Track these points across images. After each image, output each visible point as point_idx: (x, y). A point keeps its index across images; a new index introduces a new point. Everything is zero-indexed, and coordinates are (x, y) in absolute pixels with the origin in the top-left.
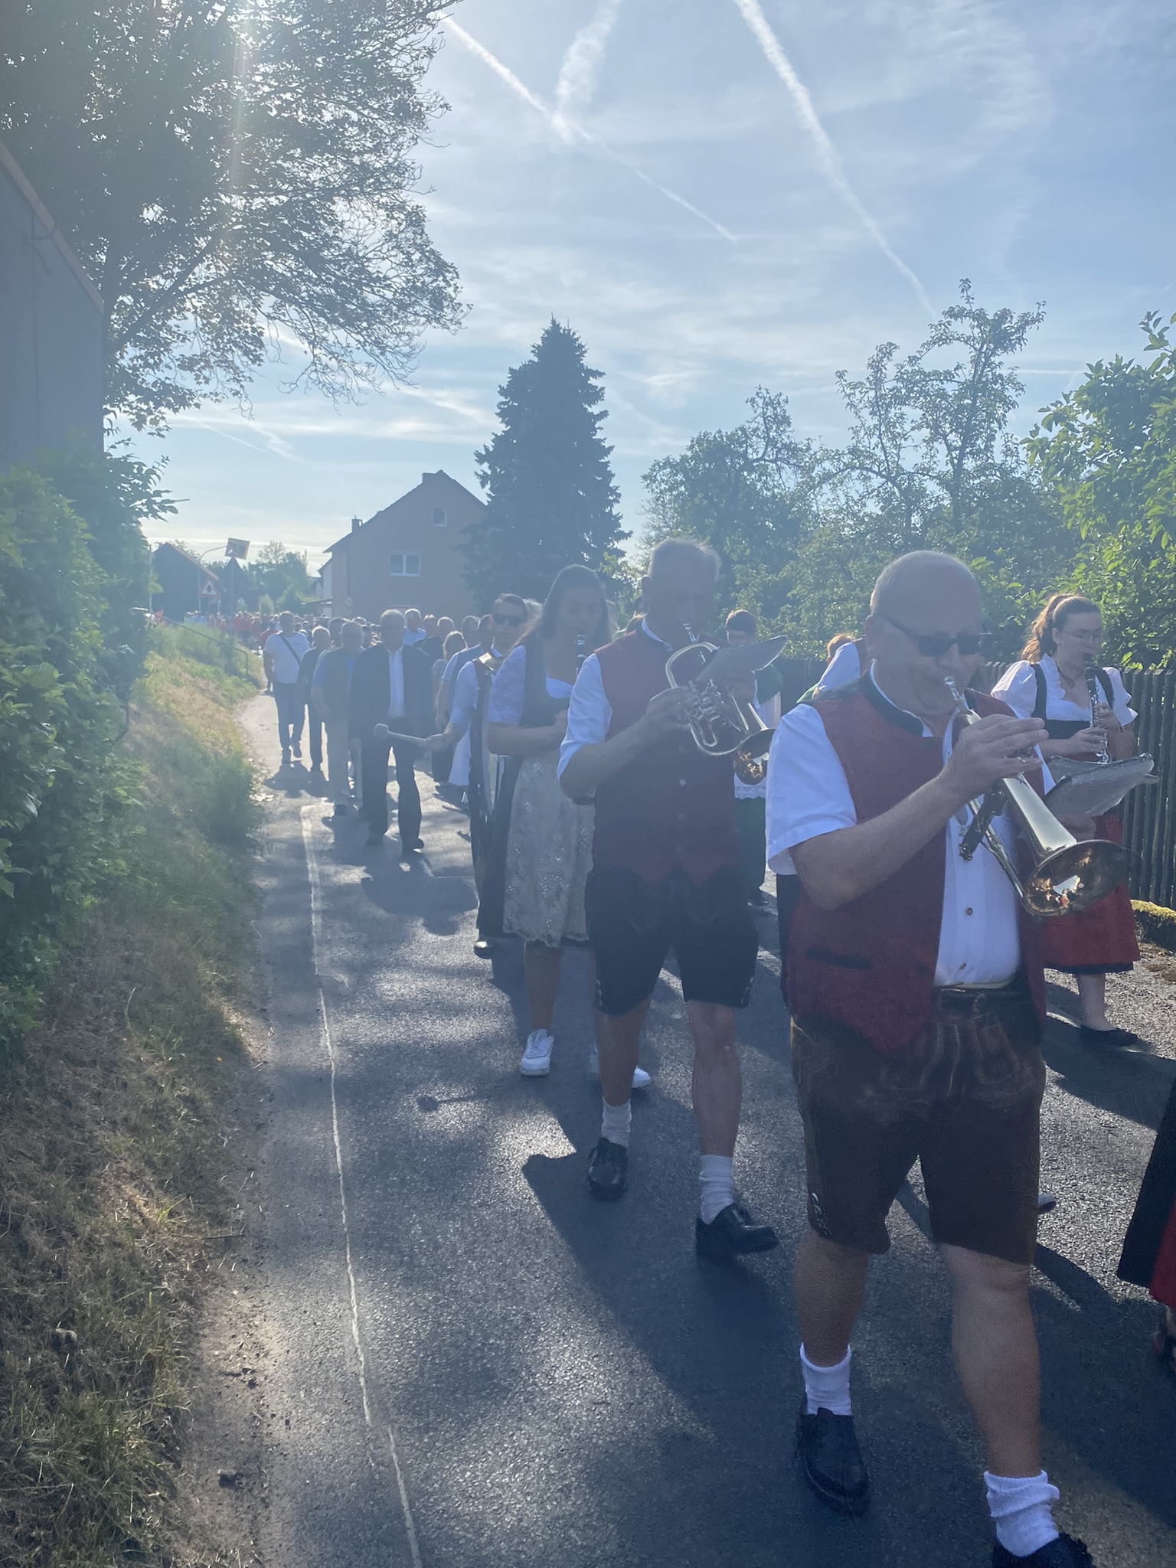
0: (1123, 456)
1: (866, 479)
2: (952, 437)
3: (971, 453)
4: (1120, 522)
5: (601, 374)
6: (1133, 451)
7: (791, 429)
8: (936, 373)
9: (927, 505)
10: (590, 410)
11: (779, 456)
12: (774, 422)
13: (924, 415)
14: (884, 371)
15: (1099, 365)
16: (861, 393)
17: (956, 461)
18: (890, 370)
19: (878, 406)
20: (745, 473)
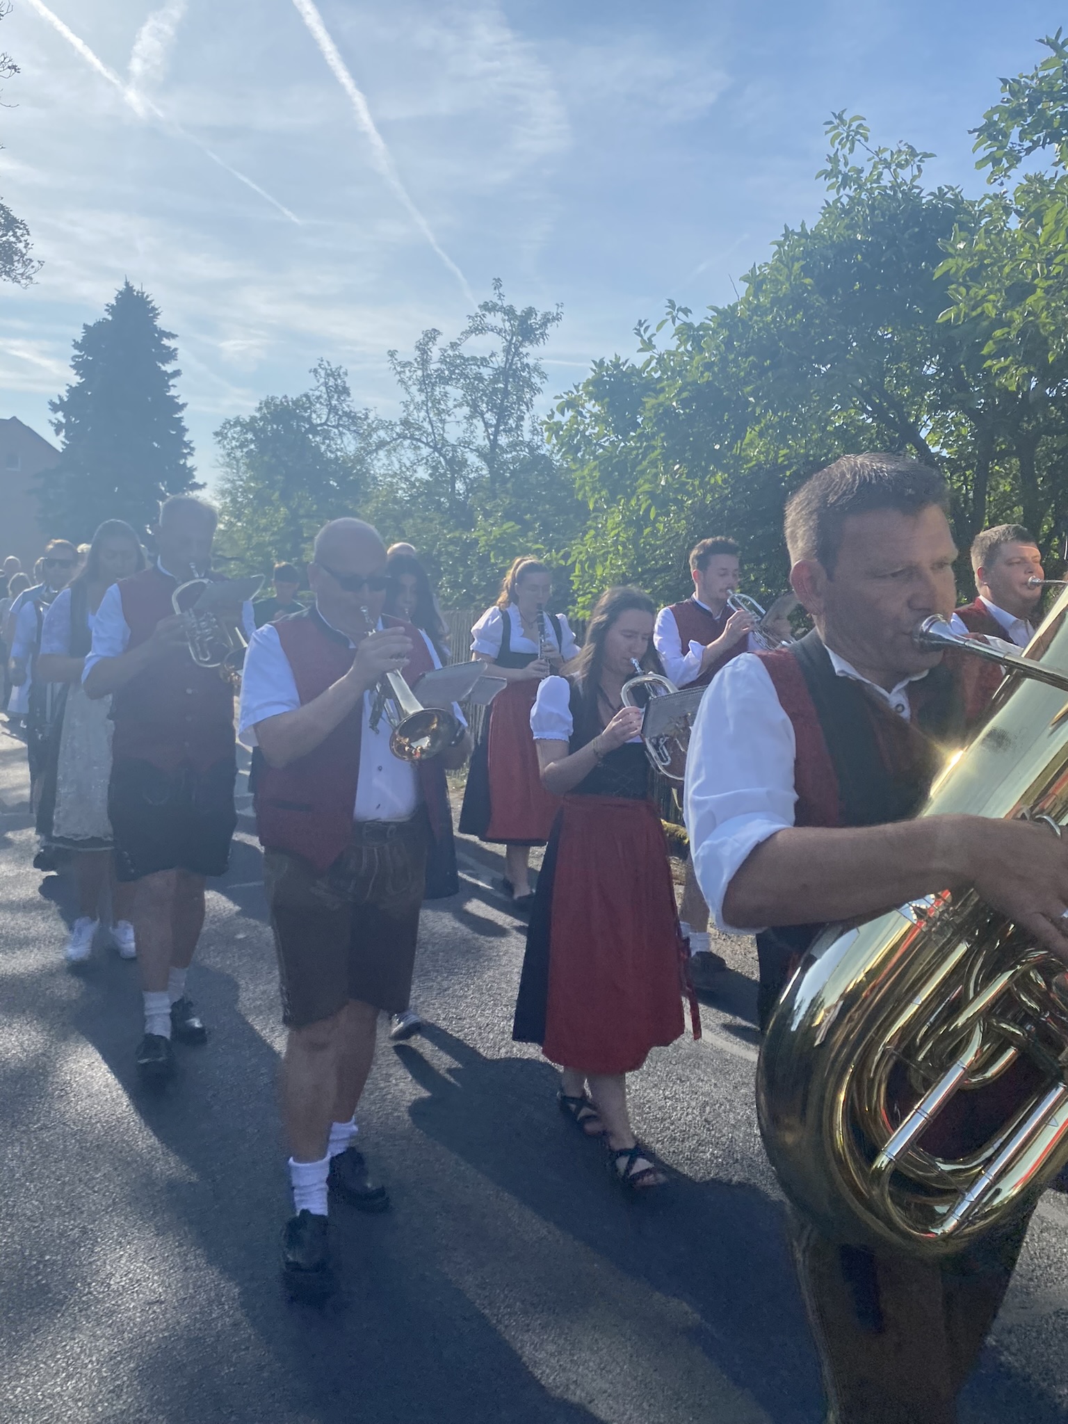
0: (621, 441)
1: (417, 448)
2: (488, 416)
3: (504, 430)
4: (619, 497)
5: (173, 336)
6: (629, 437)
7: (350, 399)
8: (474, 358)
9: (468, 474)
10: (163, 368)
11: (341, 423)
12: (336, 392)
13: (464, 395)
14: (429, 353)
15: (602, 362)
16: (410, 371)
17: (492, 437)
18: (435, 353)
19: (425, 384)
20: (311, 436)
